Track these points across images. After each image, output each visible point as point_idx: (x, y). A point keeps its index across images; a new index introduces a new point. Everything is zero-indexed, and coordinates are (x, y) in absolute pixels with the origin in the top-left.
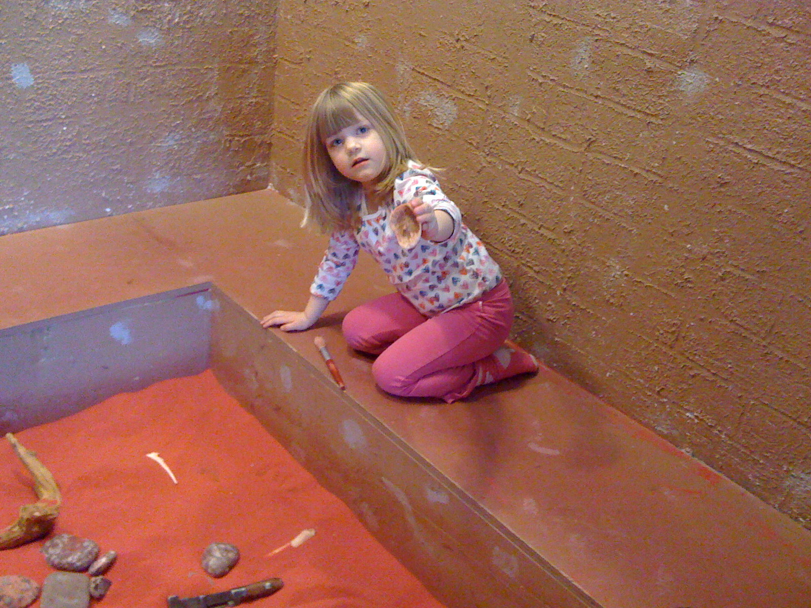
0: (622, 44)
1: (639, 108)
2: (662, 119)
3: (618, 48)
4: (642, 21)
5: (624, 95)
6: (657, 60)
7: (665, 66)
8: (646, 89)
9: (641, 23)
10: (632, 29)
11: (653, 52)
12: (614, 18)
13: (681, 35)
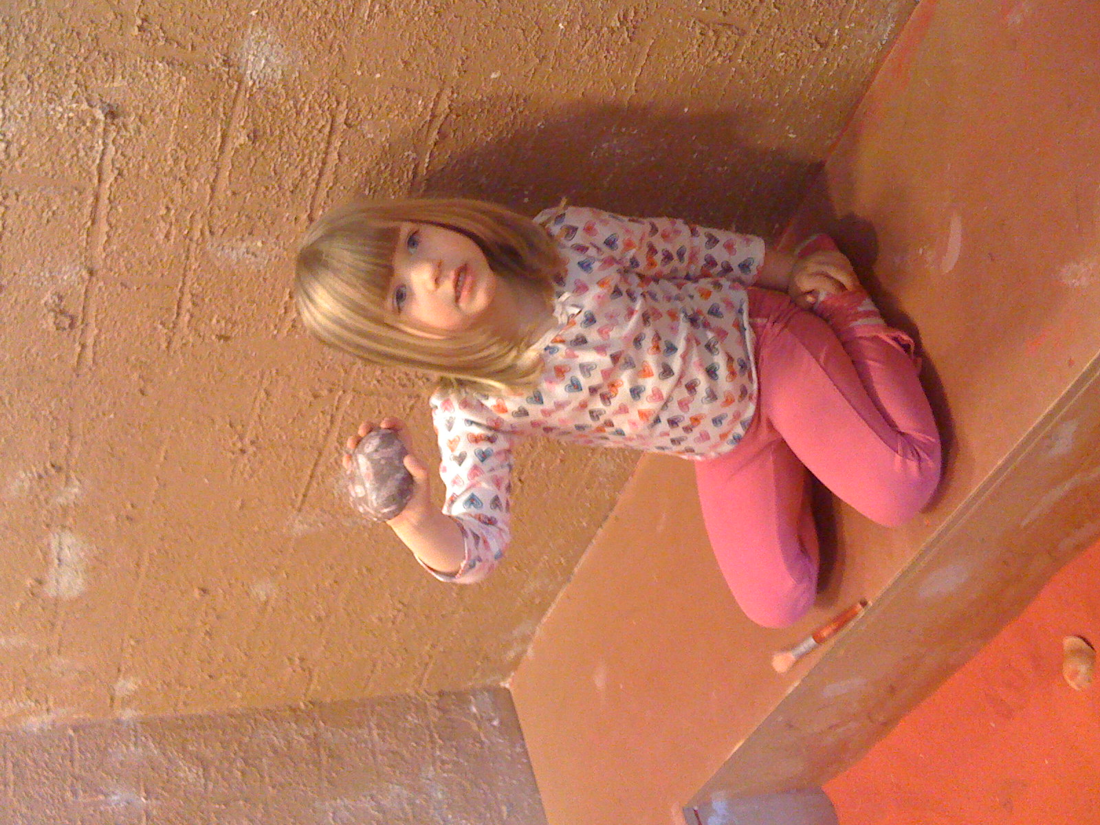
0: (213, 189)
1: (323, 146)
2: (338, 103)
3: (220, 196)
4: (166, 160)
5: (303, 174)
6: (232, 127)
7: (241, 112)
8: (287, 137)
9: (170, 162)
10: (183, 174)
11: (219, 135)
12: (168, 208)
13: (181, 90)
